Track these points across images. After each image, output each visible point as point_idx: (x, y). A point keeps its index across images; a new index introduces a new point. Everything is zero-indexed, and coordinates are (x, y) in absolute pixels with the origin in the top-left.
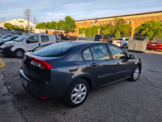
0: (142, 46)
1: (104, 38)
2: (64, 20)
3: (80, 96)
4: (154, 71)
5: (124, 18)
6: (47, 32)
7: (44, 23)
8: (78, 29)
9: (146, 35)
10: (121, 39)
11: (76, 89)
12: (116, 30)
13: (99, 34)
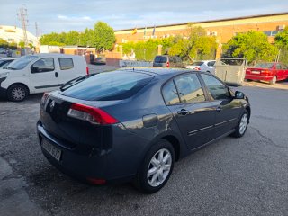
0: (238, 74)
1: (170, 61)
2: (93, 29)
3: (160, 171)
4: (266, 118)
5: (203, 26)
6: (62, 51)
7: (56, 35)
8: (121, 46)
9: (241, 56)
10: (200, 64)
11: (154, 160)
12: (191, 48)
13: (160, 54)
